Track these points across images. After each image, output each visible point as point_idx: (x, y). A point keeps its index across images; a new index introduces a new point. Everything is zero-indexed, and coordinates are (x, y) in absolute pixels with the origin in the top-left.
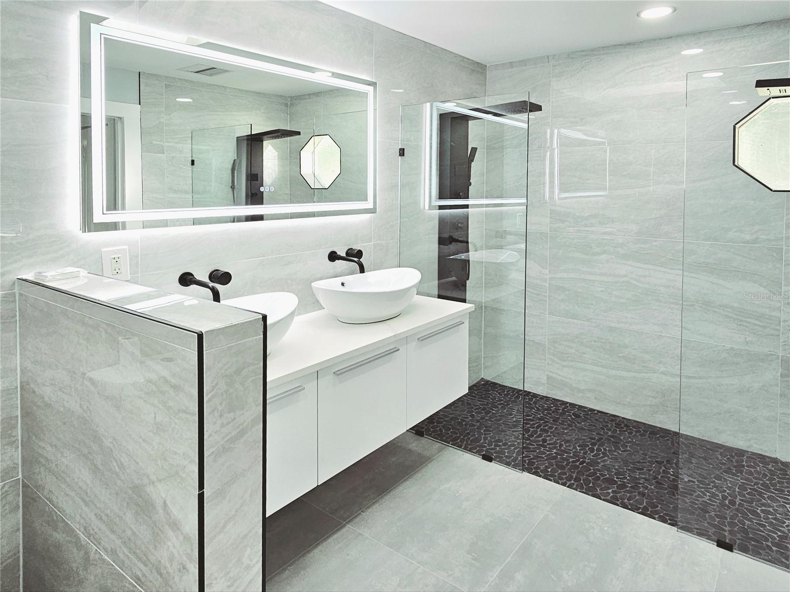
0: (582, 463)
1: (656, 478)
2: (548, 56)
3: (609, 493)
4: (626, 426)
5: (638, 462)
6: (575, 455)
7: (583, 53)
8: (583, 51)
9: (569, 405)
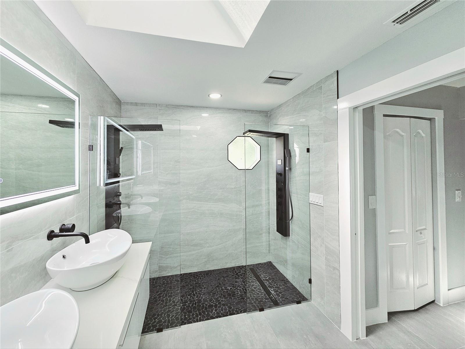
0: (195, 304)
1: (222, 294)
2: (156, 104)
3: (214, 312)
4: (197, 276)
5: (212, 290)
6: (191, 301)
7: (173, 106)
8: (173, 105)
9: (171, 277)
